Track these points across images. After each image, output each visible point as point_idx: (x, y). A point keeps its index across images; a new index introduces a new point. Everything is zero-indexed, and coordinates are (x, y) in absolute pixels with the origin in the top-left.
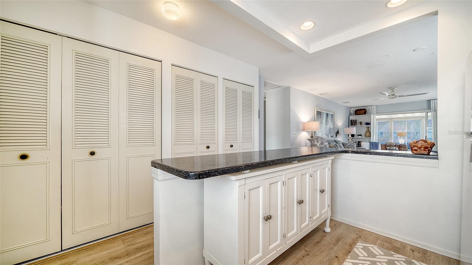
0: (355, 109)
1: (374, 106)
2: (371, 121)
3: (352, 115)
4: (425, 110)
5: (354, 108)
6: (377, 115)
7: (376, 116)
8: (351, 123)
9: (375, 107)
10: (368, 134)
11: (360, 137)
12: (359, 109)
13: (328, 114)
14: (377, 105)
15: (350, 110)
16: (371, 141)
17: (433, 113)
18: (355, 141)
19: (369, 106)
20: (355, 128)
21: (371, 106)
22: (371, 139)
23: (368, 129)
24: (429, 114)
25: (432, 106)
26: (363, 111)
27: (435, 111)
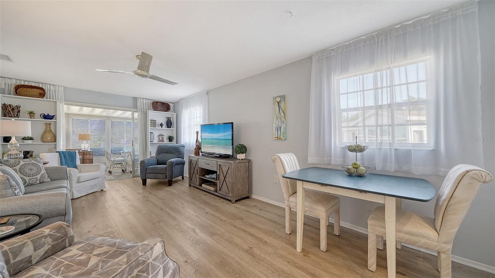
0: (14, 82)
1: (61, 87)
2: (55, 113)
3: (7, 93)
4: (132, 109)
6: (65, 104)
8: (3, 112)
9: (62, 89)
10: (49, 136)
11: (29, 142)
12: (27, 84)
17: (139, 113)
19: (50, 84)
22: (57, 146)
23: (48, 127)
24: (136, 114)
25: (139, 104)
26: (41, 91)
27: (141, 111)
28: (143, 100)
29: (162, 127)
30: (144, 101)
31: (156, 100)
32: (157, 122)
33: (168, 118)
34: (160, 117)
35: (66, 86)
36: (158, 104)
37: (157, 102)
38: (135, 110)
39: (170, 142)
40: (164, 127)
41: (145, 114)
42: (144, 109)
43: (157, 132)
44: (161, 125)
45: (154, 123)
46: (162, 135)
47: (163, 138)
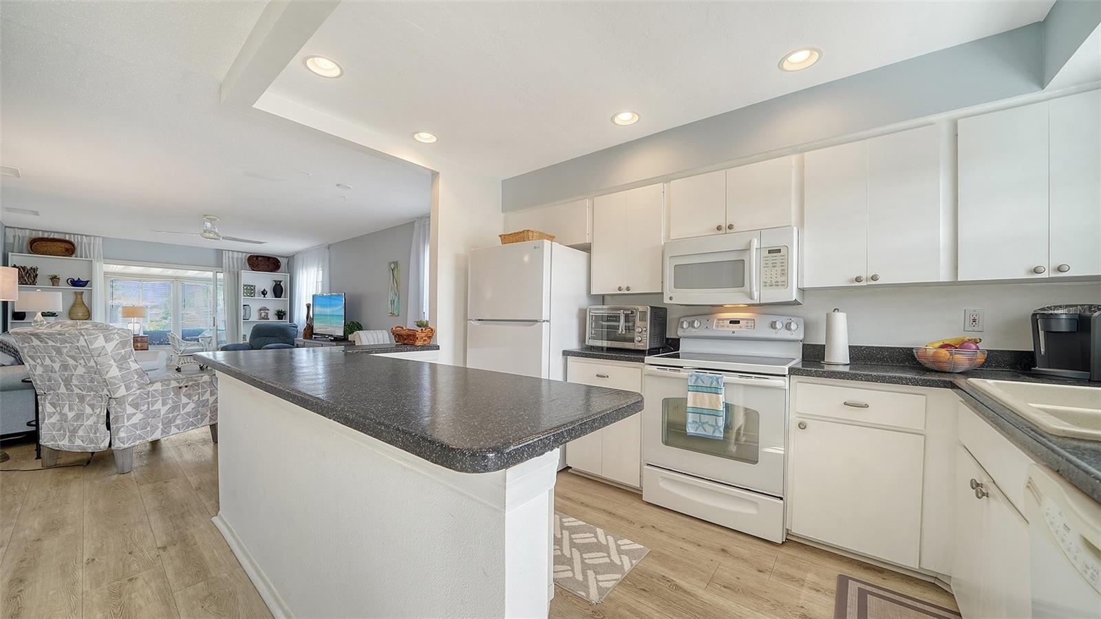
1: (96, 238)
2: (91, 277)
3: (16, 250)
4: (214, 268)
6: (105, 264)
9: (99, 241)
10: (80, 312)
11: (51, 319)
12: (46, 236)
14: (105, 238)
15: (6, 233)
17: (224, 273)
20: (61, 293)
21: (86, 236)
23: (76, 298)
25: (225, 260)
26: (67, 246)
27: (229, 271)
28: (233, 254)
29: (265, 297)
30: (235, 254)
31: (256, 252)
32: (256, 288)
33: (276, 282)
34: (264, 280)
35: (104, 236)
36: (260, 259)
37: (257, 257)
38: (220, 269)
39: (278, 319)
40: (270, 295)
41: (237, 277)
42: (234, 268)
43: (255, 304)
44: (264, 293)
45: (250, 290)
46: (265, 309)
47: (267, 314)
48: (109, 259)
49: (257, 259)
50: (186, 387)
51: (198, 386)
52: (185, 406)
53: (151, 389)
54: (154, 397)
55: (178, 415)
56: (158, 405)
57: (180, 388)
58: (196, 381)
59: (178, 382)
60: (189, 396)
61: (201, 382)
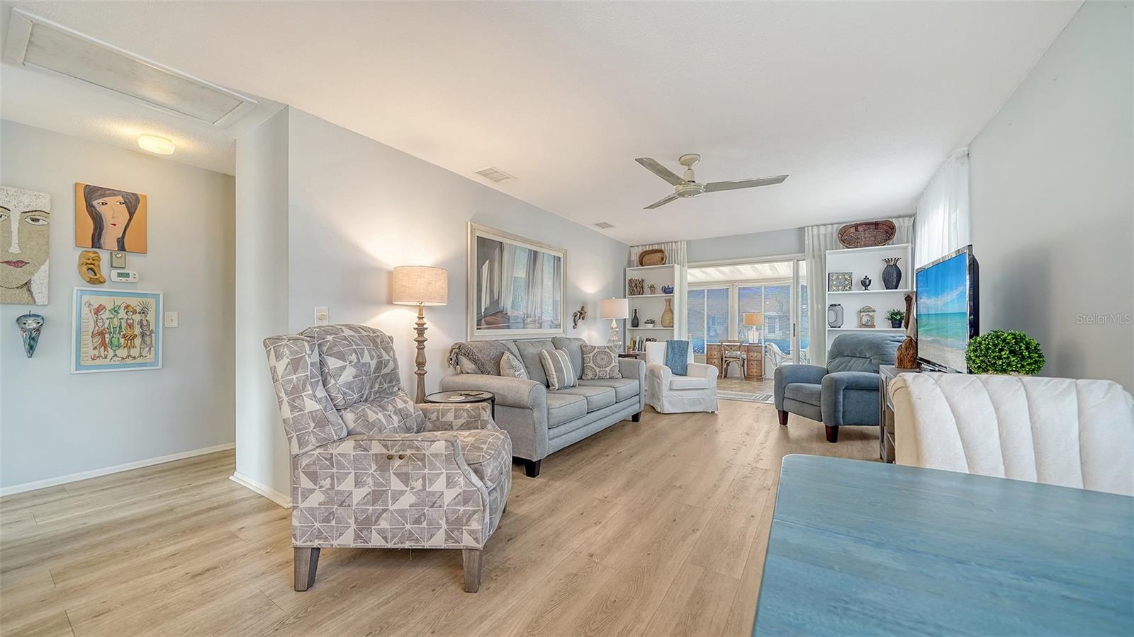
0: (640, 250)
1: (683, 242)
2: (673, 284)
3: (635, 265)
4: (794, 255)
5: (637, 246)
6: (689, 267)
7: (689, 270)
8: (629, 289)
9: (684, 245)
10: (667, 317)
11: (650, 326)
12: (651, 248)
13: (540, 257)
14: (690, 241)
15: (630, 253)
16: (673, 337)
17: (809, 261)
18: (641, 338)
19: (672, 242)
21: (676, 242)
22: (673, 333)
23: (668, 304)
24: (803, 265)
25: (808, 242)
26: (659, 255)
27: (814, 256)
28: (819, 230)
29: (866, 289)
30: (822, 229)
31: (855, 219)
32: (853, 276)
33: (888, 261)
34: (868, 261)
35: (689, 239)
36: (860, 229)
37: (856, 226)
38: (800, 256)
39: (893, 327)
40: (877, 286)
41: (822, 260)
42: (820, 250)
43: (851, 304)
44: (866, 284)
45: (845, 281)
46: (867, 310)
47: (872, 317)
48: (696, 261)
49: (857, 230)
50: (401, 457)
51: (422, 460)
52: (397, 496)
53: (335, 452)
54: (341, 466)
55: (385, 511)
56: (347, 485)
57: (390, 458)
58: (418, 448)
59: (386, 446)
60: (405, 478)
61: (427, 453)
